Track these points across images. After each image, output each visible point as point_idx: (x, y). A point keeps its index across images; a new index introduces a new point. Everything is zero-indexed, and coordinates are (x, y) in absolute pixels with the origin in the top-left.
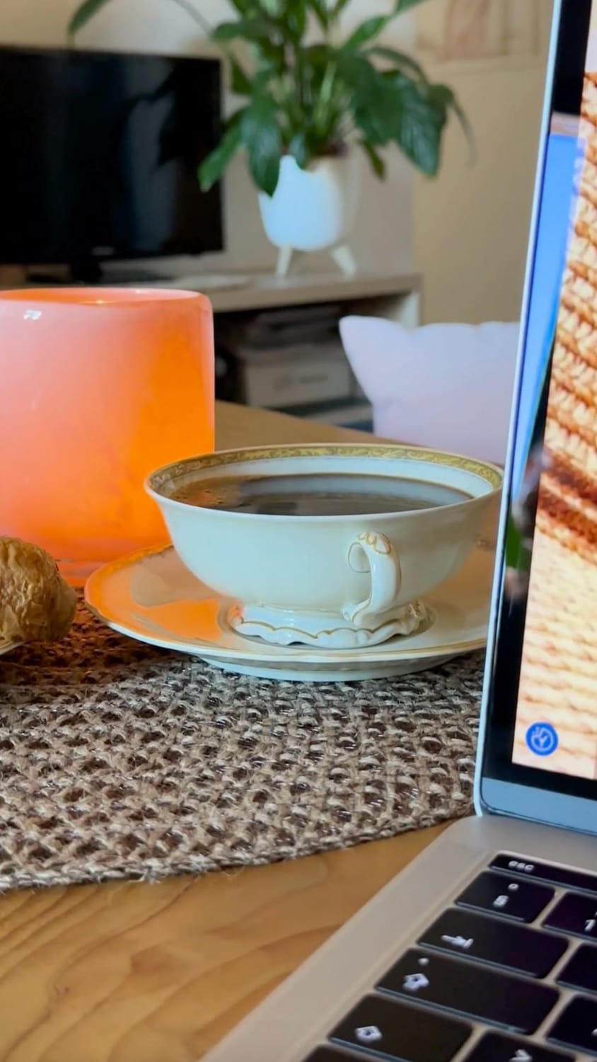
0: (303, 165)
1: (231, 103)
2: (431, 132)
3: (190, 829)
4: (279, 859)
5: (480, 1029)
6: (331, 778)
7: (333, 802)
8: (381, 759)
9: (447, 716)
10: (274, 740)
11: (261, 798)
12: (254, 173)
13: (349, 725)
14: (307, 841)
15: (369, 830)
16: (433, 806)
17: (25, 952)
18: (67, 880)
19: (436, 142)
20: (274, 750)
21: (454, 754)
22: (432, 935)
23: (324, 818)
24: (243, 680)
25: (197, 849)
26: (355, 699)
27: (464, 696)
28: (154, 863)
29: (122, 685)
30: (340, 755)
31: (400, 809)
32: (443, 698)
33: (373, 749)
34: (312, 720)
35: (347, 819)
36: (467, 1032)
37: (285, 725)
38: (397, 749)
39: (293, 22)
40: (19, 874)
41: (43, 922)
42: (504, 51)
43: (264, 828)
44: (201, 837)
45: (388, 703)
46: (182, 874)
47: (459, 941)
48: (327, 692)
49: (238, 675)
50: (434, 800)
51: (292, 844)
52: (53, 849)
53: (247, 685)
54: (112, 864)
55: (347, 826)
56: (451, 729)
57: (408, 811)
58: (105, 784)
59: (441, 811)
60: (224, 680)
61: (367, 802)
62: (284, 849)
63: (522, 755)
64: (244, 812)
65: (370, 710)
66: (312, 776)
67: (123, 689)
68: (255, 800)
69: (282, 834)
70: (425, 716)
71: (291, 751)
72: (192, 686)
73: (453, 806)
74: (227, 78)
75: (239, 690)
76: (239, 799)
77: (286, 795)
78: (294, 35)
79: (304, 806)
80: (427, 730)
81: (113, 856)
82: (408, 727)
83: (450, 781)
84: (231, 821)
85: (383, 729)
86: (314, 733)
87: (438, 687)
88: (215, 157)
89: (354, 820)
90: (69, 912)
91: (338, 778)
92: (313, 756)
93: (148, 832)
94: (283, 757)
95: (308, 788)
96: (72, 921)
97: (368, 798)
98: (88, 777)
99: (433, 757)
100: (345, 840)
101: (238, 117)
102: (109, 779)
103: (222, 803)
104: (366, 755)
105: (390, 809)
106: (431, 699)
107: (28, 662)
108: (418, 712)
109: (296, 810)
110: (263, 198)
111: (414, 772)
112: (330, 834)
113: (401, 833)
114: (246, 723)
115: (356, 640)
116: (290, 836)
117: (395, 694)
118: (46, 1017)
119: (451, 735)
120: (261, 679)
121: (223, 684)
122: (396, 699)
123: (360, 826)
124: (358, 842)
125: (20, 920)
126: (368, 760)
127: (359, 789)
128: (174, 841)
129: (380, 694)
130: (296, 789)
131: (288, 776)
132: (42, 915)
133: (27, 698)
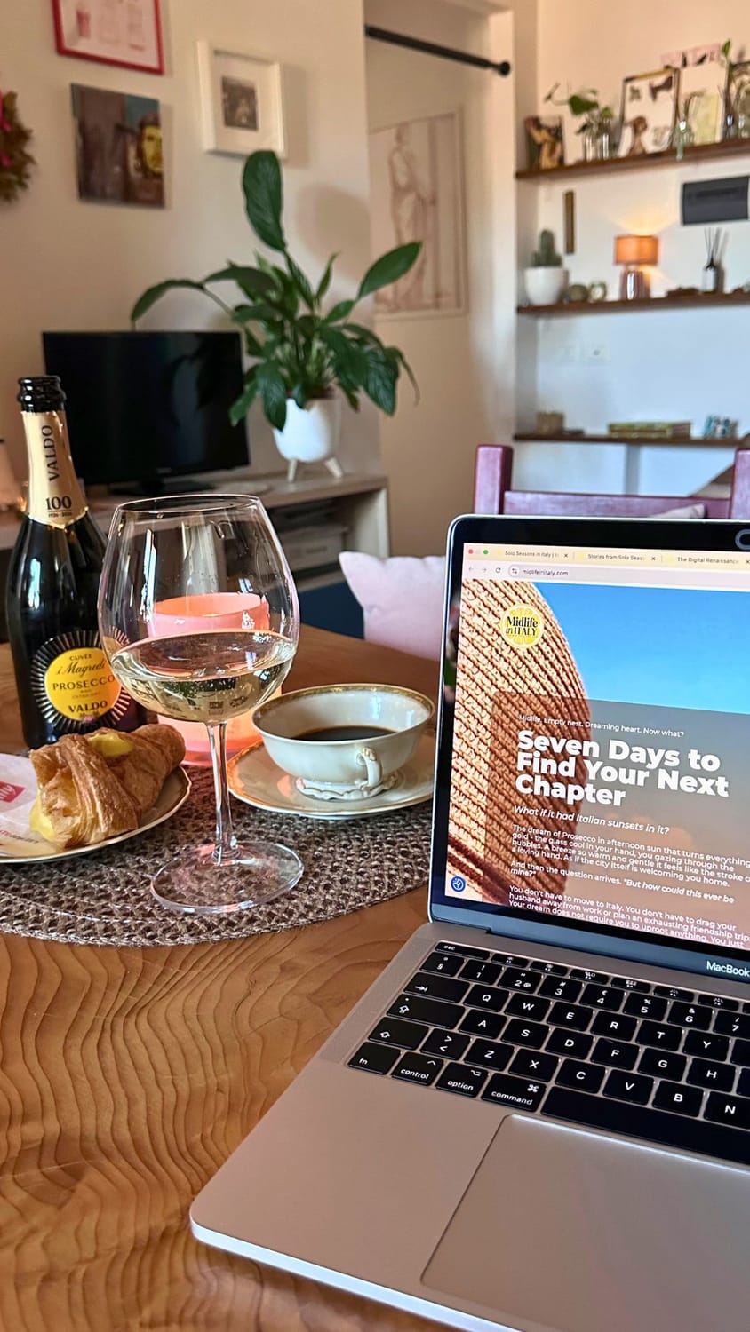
0: (301, 406)
1: (248, 362)
2: (388, 383)
3: (296, 906)
4: (338, 916)
5: (432, 1029)
6: (358, 873)
7: (360, 886)
8: (381, 862)
9: (411, 835)
10: (330, 855)
11: (327, 887)
12: (268, 415)
13: (365, 844)
14: (350, 906)
15: (378, 898)
16: (406, 884)
17: (233, 968)
18: (245, 935)
19: (392, 391)
20: (331, 861)
21: (415, 857)
22: (410, 987)
23: (357, 895)
24: (310, 821)
25: (302, 916)
26: (366, 828)
27: (420, 823)
28: (283, 924)
29: (249, 829)
30: (362, 861)
31: (391, 887)
32: (409, 825)
33: (376, 857)
34: (348, 843)
35: (368, 894)
36: (427, 1029)
37: (334, 846)
38: (389, 856)
39: (289, 306)
40: (223, 934)
41: (238, 953)
42: (437, 306)
43: (331, 903)
44: (302, 909)
45: (383, 830)
46: (295, 928)
47: (422, 988)
48: (352, 825)
49: (307, 818)
50: (406, 881)
51: (344, 908)
52: (236, 922)
53: (312, 824)
54: (265, 927)
55: (368, 897)
56: (413, 843)
57: (395, 887)
58: (252, 883)
59: (409, 886)
60: (300, 822)
61: (376, 885)
62: (340, 911)
63: (449, 892)
64: (320, 895)
65: (374, 835)
66: (350, 874)
67: (250, 832)
68: (325, 888)
69: (339, 904)
70: (401, 836)
71: (338, 861)
72: (284, 827)
73: (415, 883)
74: (244, 346)
75: (309, 827)
76: (317, 888)
77: (339, 884)
78: (289, 314)
79: (347, 890)
80: (402, 844)
81: (264, 923)
82: (392, 843)
83: (413, 871)
84: (315, 900)
85: (381, 845)
86: (348, 850)
87: (407, 818)
88: (240, 402)
89: (371, 894)
90: (249, 948)
91: (361, 874)
92: (348, 862)
93: (278, 910)
94: (335, 864)
95: (349, 880)
96: (251, 951)
97: (376, 883)
98: (243, 879)
99: (406, 860)
100: (367, 904)
101: (253, 370)
102: (253, 880)
103: (309, 892)
104: (374, 860)
105: (387, 888)
106: (403, 826)
107: (197, 818)
108: (398, 834)
109: (344, 892)
110: (276, 432)
111: (397, 868)
112: (360, 902)
113: (393, 898)
114: (315, 846)
115: (363, 795)
116: (343, 904)
117: (386, 824)
118: (249, 993)
119: (413, 846)
120: (319, 820)
121: (300, 824)
122: (386, 827)
123: (373, 897)
124: (372, 904)
125: (227, 953)
126: (375, 863)
127: (372, 879)
128: (291, 913)
129: (379, 824)
130: (343, 881)
131: (338, 874)
132: (236, 951)
133: (201, 840)
